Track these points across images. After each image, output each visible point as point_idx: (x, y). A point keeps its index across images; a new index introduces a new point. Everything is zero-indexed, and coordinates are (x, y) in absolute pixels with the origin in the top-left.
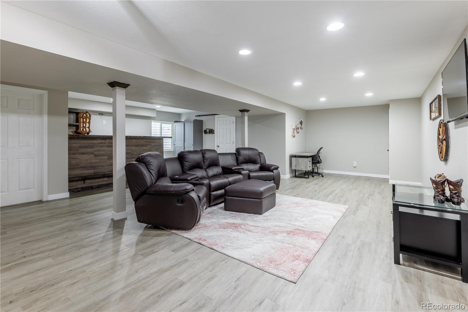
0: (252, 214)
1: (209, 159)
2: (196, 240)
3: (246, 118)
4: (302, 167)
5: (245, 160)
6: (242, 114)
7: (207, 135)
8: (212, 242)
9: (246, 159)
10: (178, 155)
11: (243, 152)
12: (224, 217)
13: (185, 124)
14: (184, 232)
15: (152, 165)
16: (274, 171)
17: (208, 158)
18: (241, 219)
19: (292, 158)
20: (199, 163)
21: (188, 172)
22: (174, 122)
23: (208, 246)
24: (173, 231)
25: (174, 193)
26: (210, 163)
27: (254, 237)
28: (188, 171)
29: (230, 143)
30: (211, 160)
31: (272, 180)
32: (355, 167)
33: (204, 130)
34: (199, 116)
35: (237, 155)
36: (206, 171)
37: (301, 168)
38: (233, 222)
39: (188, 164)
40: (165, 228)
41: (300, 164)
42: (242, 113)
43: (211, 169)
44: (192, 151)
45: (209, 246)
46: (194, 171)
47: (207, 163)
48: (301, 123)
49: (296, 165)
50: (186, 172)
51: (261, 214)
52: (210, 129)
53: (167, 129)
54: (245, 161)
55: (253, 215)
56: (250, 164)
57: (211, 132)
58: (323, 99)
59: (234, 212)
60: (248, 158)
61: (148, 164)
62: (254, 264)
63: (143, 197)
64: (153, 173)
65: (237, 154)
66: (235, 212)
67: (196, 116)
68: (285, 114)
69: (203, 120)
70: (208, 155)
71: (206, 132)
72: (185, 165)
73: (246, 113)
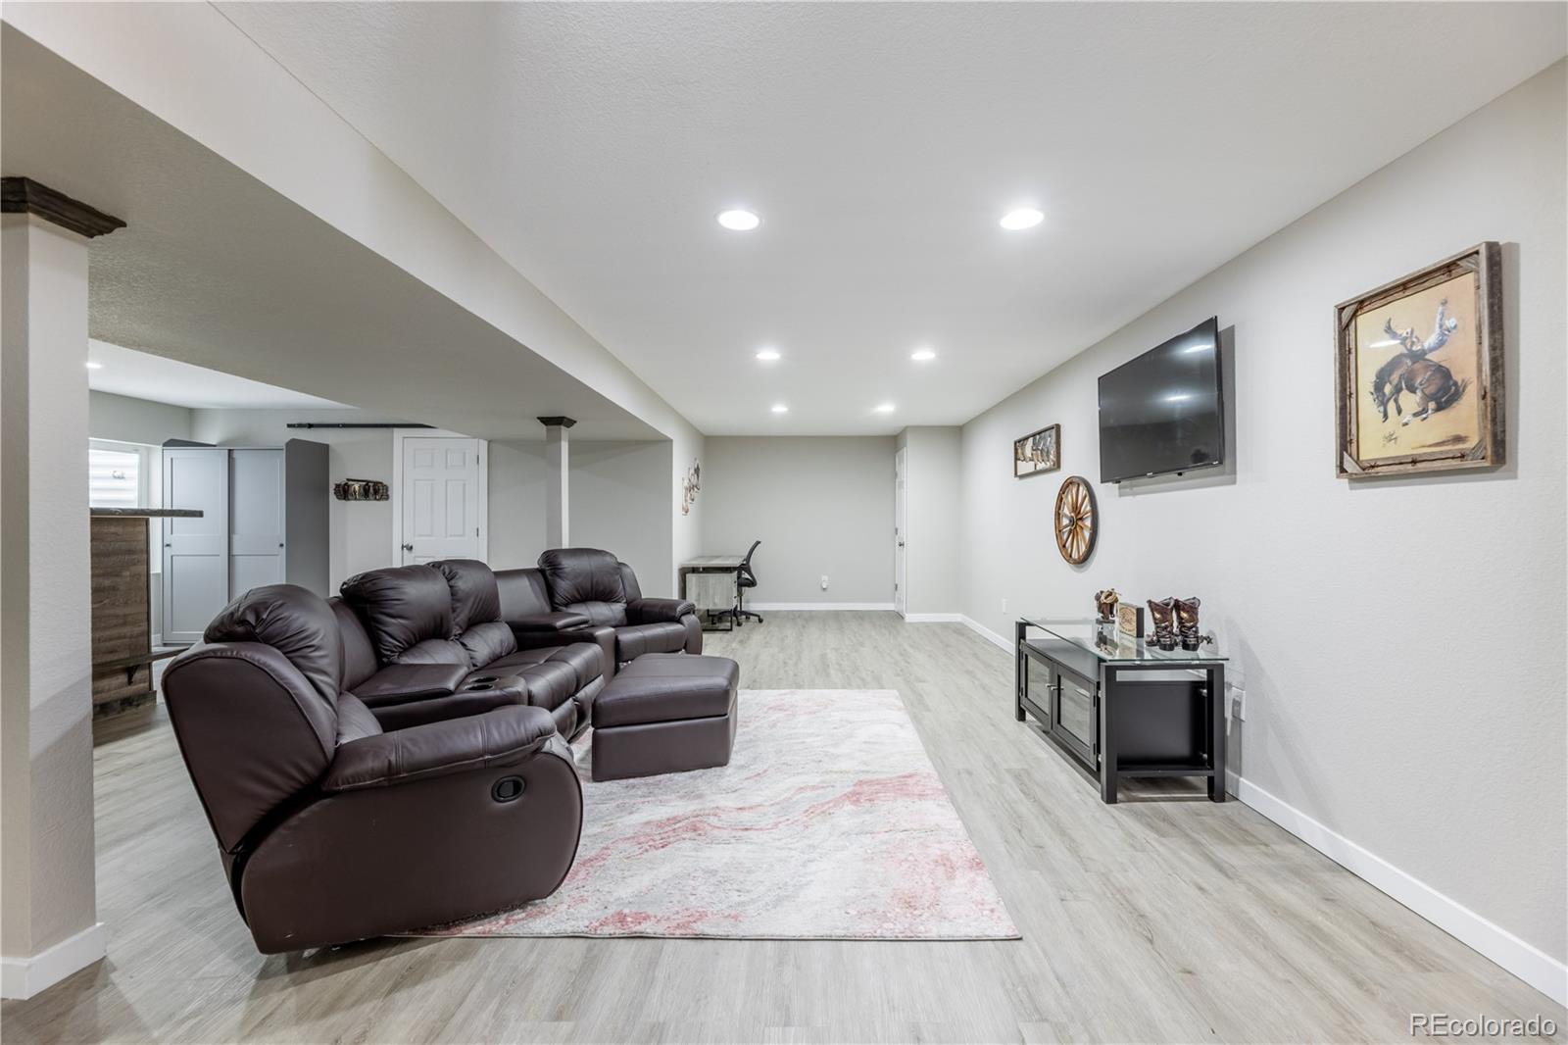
0: (697, 771)
1: (472, 599)
2: (607, 930)
3: (565, 446)
4: (716, 601)
5: (579, 593)
6: (548, 430)
7: (352, 504)
8: (678, 913)
9: (582, 588)
10: (342, 591)
11: (568, 564)
12: (618, 806)
13: (236, 455)
14: (519, 914)
15: (317, 648)
16: (684, 618)
17: (468, 595)
18: (681, 798)
19: (687, 575)
20: (442, 619)
21: (406, 660)
22: (164, 445)
23: (678, 933)
24: (471, 930)
25: (489, 760)
26: (473, 611)
27: (778, 844)
28: (400, 654)
29: (463, 535)
30: (478, 600)
31: (680, 650)
32: (824, 589)
33: (338, 486)
34: (310, 426)
35: (549, 577)
36: (464, 645)
37: (715, 604)
38: (665, 816)
39: (403, 625)
40: (415, 931)
41: (711, 592)
42: (550, 427)
43: (481, 636)
44: (399, 569)
45: (683, 931)
46: (426, 652)
47: (463, 616)
48: (697, 471)
49: (699, 595)
50: (395, 658)
51: (726, 765)
52: (368, 482)
53: (109, 472)
54: (578, 596)
55: (704, 774)
56: (593, 603)
57: (375, 491)
58: (779, 409)
59: (631, 781)
60: (589, 585)
61: (301, 644)
62: (879, 931)
63: (303, 814)
64: (325, 683)
65: (548, 573)
66: (634, 777)
67: (289, 426)
68: (671, 441)
69: (327, 446)
70: (466, 582)
71: (344, 492)
72: (386, 629)
73: (564, 431)
